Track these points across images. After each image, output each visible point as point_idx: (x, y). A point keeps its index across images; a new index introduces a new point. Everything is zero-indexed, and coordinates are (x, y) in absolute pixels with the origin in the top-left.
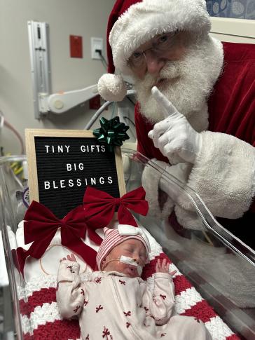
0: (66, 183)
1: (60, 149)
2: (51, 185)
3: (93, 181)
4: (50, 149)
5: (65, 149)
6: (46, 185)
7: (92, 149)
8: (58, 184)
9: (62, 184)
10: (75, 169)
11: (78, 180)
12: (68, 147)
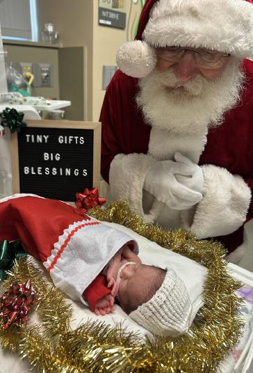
0: (43, 171)
1: (39, 139)
2: (30, 171)
3: (68, 172)
4: (30, 138)
5: (43, 139)
6: (25, 170)
7: (70, 140)
8: (36, 171)
9: (39, 171)
10: (52, 159)
11: (54, 169)
12: (46, 138)
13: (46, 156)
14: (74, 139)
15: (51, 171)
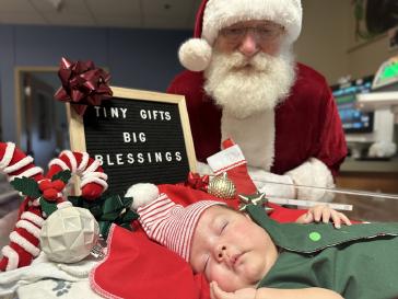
0: (124, 159)
1: (115, 113)
2: (105, 160)
3: (158, 157)
4: (101, 111)
5: (120, 113)
7: (155, 116)
8: (113, 159)
9: (119, 159)
10: (135, 140)
11: (139, 155)
12: (124, 111)
13: (126, 137)
14: (159, 115)
15: (136, 158)
